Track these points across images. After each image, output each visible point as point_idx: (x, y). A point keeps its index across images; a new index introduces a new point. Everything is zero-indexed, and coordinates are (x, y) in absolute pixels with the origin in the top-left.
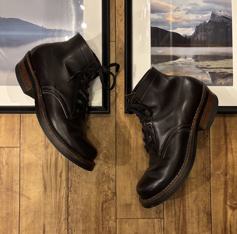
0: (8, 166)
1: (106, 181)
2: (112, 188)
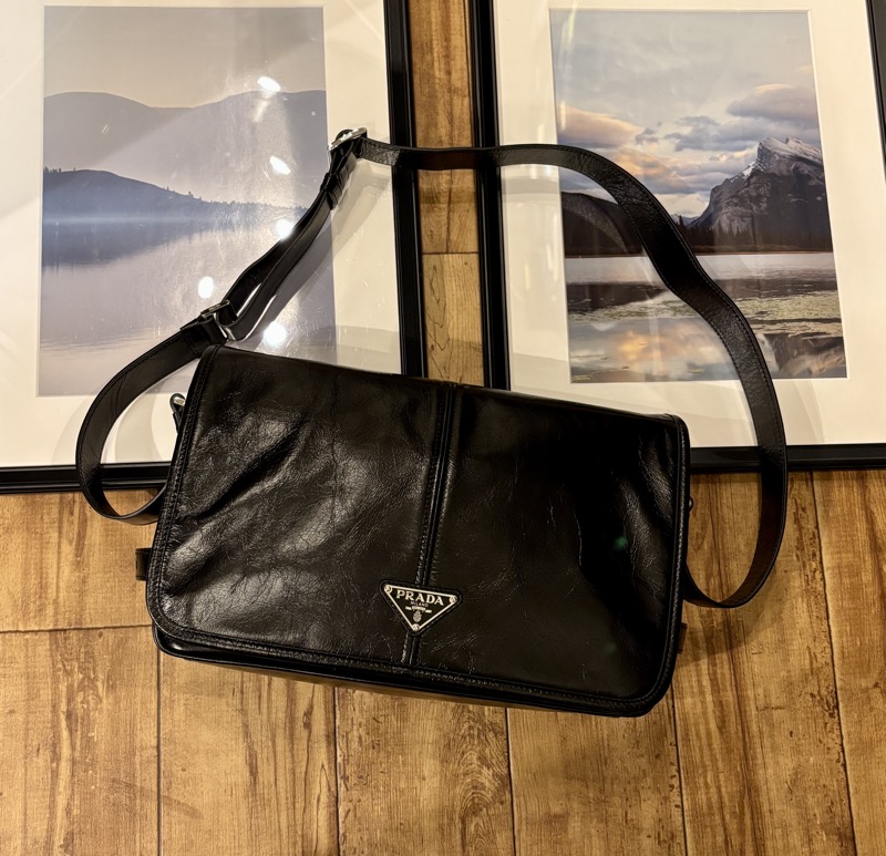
0: (115, 698)
1: (472, 736)
2: (494, 761)
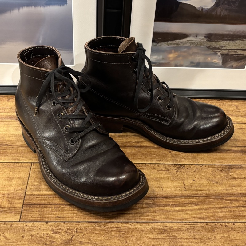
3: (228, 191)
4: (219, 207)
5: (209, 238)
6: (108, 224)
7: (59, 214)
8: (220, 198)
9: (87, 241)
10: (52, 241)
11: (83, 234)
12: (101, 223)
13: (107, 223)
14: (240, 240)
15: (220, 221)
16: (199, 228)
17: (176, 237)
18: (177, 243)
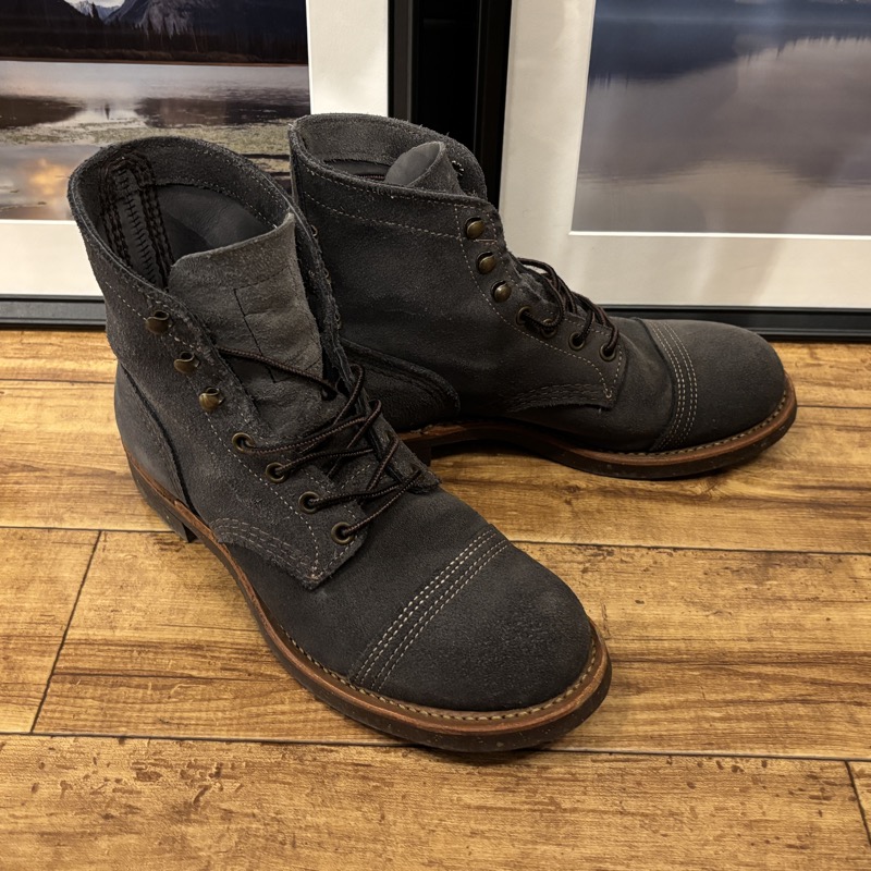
3: (755, 645)
4: (717, 701)
5: (672, 814)
6: (326, 750)
7: (167, 709)
8: (725, 669)
9: (249, 811)
10: (130, 806)
11: (238, 785)
12: (304, 748)
13: (326, 747)
14: (778, 821)
15: (716, 752)
16: (641, 774)
17: (558, 806)
18: (557, 826)
